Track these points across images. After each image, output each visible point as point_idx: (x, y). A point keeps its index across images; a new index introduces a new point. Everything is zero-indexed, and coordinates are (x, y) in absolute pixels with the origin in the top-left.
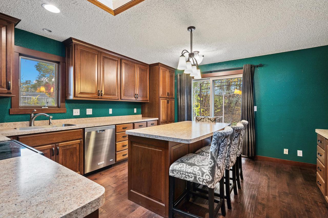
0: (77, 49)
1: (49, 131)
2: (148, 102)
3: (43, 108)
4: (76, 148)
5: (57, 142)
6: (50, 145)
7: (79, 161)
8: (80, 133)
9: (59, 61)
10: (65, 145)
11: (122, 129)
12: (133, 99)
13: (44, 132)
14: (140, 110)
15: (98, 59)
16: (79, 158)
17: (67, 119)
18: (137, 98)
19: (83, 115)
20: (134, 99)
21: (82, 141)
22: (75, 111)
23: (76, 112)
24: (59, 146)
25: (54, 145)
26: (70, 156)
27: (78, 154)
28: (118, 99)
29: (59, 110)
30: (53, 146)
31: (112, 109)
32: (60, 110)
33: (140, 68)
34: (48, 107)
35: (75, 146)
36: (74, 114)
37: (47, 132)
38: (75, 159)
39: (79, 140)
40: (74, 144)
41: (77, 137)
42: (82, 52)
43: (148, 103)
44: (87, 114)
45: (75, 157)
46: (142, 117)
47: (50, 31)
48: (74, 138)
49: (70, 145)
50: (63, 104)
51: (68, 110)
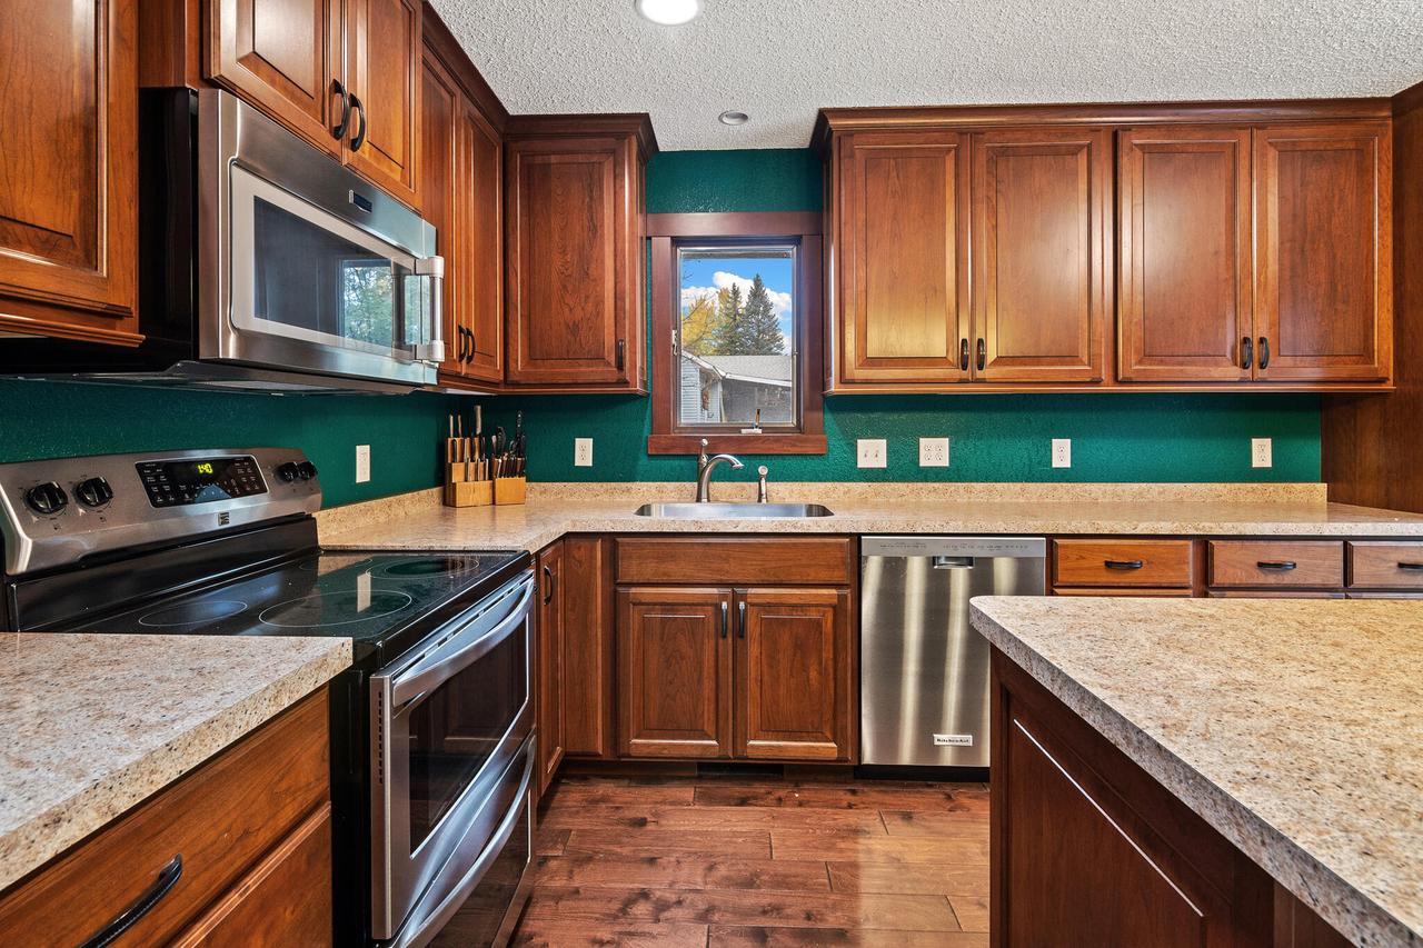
0: (852, 156)
1: (708, 531)
2: (1389, 386)
3: (744, 431)
4: (818, 624)
5: (739, 579)
6: (714, 591)
7: (832, 692)
8: (839, 555)
9: (797, 232)
10: (773, 601)
11: (1098, 568)
12: (1225, 375)
13: (693, 530)
14: (1312, 451)
15: (957, 176)
16: (835, 679)
17: (829, 484)
18: (1262, 366)
19: (904, 469)
20: (1235, 372)
21: (846, 596)
22: (863, 445)
23: (872, 452)
24: (749, 600)
25: (728, 591)
26: (795, 655)
27: (828, 654)
28: (1097, 382)
29: (797, 440)
30: (723, 597)
31: (1069, 441)
32: (805, 441)
33: (1287, 152)
34: (760, 431)
35: (814, 615)
36: (862, 463)
37: (700, 531)
38: (813, 674)
39: (834, 592)
40: (809, 605)
41: (824, 576)
42: (874, 160)
43: (1384, 395)
44: (923, 463)
45: (816, 667)
46: (1333, 497)
47: (744, 117)
48: (812, 577)
49: (794, 606)
50: (818, 415)
51: (836, 443)
